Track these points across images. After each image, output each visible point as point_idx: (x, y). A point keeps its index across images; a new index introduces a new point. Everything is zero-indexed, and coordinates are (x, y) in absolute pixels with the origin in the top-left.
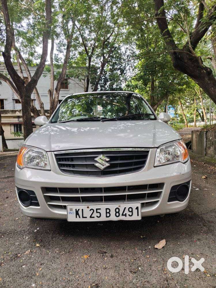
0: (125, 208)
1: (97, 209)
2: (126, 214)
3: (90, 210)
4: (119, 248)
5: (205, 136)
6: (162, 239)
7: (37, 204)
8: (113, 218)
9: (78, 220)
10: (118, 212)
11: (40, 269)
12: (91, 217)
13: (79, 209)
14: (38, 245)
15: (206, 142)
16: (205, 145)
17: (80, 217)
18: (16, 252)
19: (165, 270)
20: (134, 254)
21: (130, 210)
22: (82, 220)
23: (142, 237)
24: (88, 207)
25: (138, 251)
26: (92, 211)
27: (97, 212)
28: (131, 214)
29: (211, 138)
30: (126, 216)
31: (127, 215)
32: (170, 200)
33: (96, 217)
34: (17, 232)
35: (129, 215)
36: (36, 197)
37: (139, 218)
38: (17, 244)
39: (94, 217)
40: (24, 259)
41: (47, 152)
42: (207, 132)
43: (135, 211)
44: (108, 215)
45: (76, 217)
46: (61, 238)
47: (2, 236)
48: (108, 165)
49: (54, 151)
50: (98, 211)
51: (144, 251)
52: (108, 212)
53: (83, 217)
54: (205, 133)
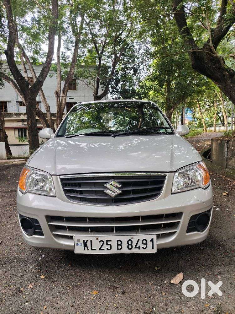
0: (139, 240)
1: (107, 241)
2: (139, 246)
3: (100, 242)
5: (226, 146)
6: (179, 272)
7: (41, 234)
8: (125, 250)
9: (86, 252)
10: (131, 245)
11: (45, 307)
12: (100, 249)
13: (87, 241)
14: (42, 277)
15: (227, 152)
16: (226, 155)
17: (88, 249)
18: (19, 286)
19: (183, 311)
20: (148, 290)
21: (144, 242)
22: (90, 252)
23: (156, 268)
24: (97, 239)
26: (102, 243)
27: (107, 244)
28: (145, 247)
29: (233, 148)
30: (139, 249)
31: (141, 248)
32: (188, 231)
33: (106, 250)
34: (20, 260)
35: (143, 248)
36: (40, 226)
37: (154, 251)
38: (20, 275)
39: (104, 250)
40: (27, 294)
42: (228, 141)
43: (150, 244)
44: (120, 247)
45: (84, 249)
47: (4, 265)
48: (119, 192)
49: (59, 175)
50: (109, 243)
51: (159, 287)
52: (119, 244)
53: (92, 249)
54: (226, 142)
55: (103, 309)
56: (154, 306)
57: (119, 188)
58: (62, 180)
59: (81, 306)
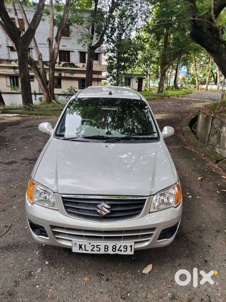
0: (121, 246)
1: (97, 246)
2: (121, 250)
3: (92, 246)
4: (114, 270)
5: (211, 123)
6: (150, 263)
7: (47, 236)
8: (110, 252)
9: (81, 251)
10: (115, 248)
11: (51, 290)
12: (92, 250)
13: (82, 245)
14: (47, 263)
15: (211, 128)
16: (209, 131)
17: (82, 250)
18: (30, 270)
19: (148, 297)
20: (126, 278)
21: (125, 247)
22: (84, 252)
23: (133, 258)
25: (129, 276)
29: (216, 126)
31: (122, 251)
32: (159, 239)
33: (96, 251)
34: (28, 245)
35: (124, 251)
36: (45, 231)
37: (132, 253)
38: (29, 259)
39: (94, 251)
40: (36, 277)
41: (55, 192)
42: (213, 118)
43: (129, 248)
44: (106, 250)
45: (80, 250)
46: (66, 255)
47: (16, 250)
48: (108, 211)
49: (61, 194)
50: (98, 247)
51: (134, 276)
52: (106, 248)
53: (85, 250)
54: (211, 119)
55: (92, 293)
56: (128, 292)
57: (108, 209)
58: (63, 198)
59: (77, 290)
